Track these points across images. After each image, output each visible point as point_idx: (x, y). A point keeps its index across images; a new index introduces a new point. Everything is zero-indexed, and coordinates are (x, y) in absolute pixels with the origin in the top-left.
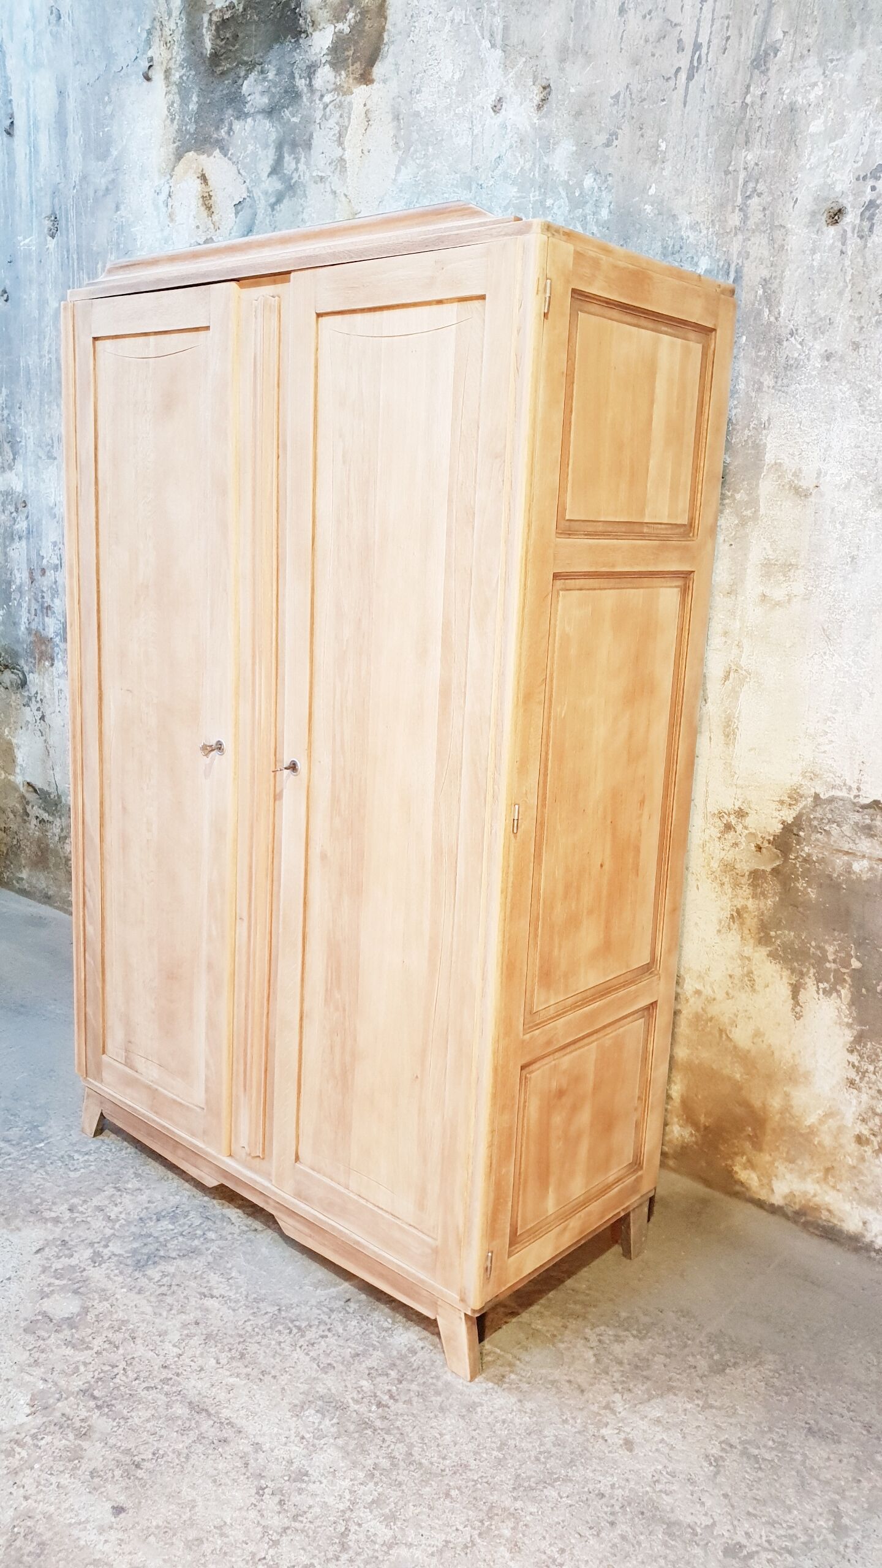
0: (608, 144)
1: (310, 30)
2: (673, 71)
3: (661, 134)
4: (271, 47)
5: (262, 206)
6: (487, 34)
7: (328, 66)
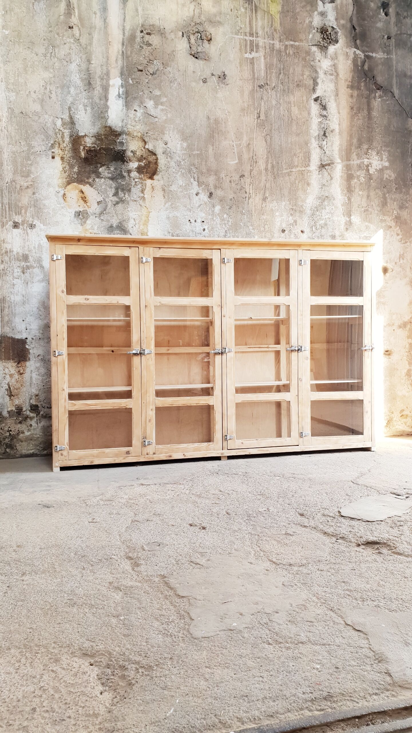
0: (230, 209)
1: (129, 161)
2: (244, 197)
3: (243, 209)
4: (112, 162)
5: (110, 204)
6: (193, 178)
7: (135, 173)
